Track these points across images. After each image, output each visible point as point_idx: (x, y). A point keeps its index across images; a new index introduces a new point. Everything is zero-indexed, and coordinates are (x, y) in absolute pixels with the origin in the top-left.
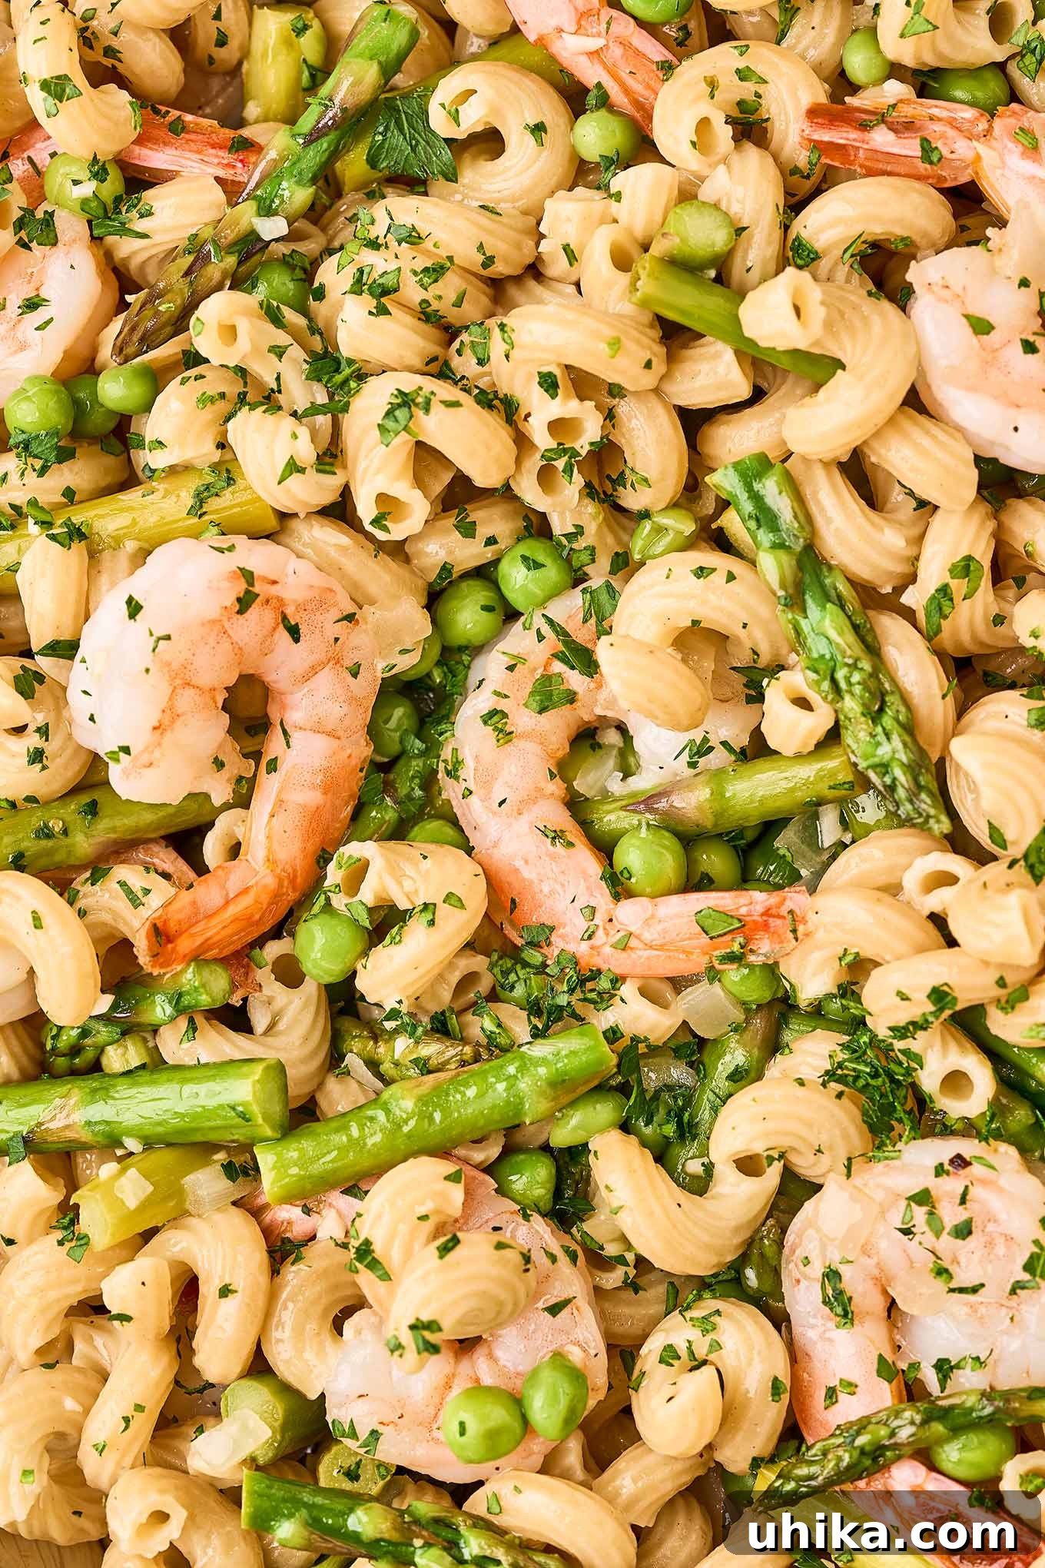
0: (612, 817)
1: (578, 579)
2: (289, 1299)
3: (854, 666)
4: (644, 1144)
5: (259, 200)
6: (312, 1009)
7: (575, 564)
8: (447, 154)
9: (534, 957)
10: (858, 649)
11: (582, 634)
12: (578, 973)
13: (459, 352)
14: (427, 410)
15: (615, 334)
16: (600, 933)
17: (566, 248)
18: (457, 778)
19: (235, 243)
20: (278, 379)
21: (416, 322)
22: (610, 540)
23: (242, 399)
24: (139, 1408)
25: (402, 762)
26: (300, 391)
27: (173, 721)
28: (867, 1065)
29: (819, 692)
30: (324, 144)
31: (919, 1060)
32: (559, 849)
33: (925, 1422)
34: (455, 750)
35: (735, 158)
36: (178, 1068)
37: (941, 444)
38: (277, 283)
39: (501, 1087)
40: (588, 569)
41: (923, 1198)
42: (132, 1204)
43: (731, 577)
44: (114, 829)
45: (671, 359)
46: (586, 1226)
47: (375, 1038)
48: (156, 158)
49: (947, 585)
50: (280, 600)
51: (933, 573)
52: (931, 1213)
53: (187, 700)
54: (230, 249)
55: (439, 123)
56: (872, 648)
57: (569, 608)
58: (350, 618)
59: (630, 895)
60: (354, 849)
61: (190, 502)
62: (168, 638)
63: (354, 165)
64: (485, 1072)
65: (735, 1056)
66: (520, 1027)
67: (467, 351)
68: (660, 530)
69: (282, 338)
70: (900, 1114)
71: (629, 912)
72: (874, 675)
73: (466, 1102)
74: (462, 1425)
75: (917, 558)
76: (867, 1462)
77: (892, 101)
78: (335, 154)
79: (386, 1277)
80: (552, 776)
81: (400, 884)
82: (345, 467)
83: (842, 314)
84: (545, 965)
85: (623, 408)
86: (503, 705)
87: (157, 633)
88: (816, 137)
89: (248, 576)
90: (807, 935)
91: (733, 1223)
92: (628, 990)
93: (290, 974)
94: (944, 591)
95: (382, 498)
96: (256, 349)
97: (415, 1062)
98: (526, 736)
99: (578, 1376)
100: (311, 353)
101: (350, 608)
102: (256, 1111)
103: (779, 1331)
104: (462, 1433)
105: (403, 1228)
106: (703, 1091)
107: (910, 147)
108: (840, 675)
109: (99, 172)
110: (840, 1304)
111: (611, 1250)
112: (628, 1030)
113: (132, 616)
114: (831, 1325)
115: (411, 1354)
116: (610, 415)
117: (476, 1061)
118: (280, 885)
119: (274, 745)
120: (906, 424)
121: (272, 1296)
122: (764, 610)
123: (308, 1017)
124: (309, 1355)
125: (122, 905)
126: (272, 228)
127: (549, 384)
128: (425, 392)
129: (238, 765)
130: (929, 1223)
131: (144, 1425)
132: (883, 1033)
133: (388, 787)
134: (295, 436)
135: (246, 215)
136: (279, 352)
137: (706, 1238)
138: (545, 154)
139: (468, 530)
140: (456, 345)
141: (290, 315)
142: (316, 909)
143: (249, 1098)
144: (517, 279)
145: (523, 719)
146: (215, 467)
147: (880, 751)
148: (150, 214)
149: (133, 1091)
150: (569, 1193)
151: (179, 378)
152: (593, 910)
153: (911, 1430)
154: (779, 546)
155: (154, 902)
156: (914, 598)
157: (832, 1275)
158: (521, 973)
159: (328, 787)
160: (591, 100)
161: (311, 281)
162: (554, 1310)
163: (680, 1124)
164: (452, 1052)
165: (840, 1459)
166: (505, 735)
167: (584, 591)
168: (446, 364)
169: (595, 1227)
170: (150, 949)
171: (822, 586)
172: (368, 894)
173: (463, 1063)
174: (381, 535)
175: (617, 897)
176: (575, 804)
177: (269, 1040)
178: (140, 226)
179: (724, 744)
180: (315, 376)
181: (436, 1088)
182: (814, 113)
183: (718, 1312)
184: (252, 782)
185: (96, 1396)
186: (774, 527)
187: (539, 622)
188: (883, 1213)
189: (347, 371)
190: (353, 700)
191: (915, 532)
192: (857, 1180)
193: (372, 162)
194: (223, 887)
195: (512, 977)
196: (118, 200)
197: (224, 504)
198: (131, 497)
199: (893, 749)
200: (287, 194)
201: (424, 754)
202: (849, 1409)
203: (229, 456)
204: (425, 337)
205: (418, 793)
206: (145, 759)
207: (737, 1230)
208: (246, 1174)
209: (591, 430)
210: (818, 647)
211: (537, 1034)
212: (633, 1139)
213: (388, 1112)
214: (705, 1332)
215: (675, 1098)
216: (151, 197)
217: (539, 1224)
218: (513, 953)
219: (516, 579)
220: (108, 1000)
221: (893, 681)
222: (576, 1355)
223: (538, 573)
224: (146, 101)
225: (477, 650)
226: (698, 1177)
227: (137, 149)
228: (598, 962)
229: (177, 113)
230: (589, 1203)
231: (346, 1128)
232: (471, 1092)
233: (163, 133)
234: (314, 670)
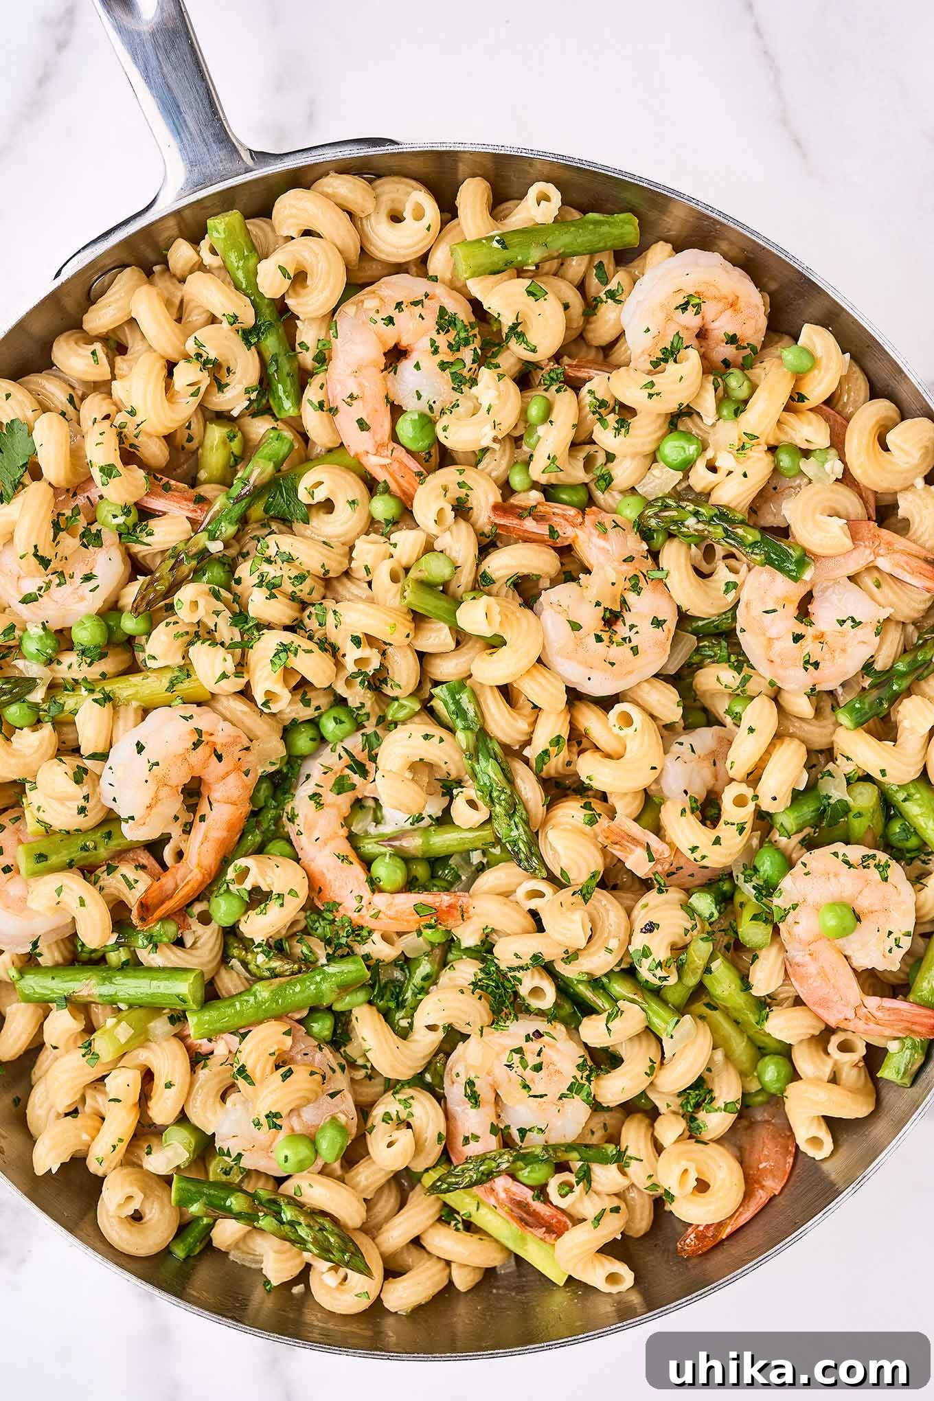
0: (370, 846)
1: (359, 726)
2: (201, 1087)
3: (502, 792)
4: (379, 1010)
5: (209, 531)
6: (215, 935)
7: (359, 720)
8: (305, 509)
9: (330, 916)
10: (504, 784)
11: (362, 757)
12: (352, 928)
13: (309, 617)
14: (296, 655)
15: (393, 622)
16: (364, 909)
17: (366, 568)
18: (293, 823)
19: (195, 554)
20: (216, 625)
21: (288, 601)
22: (377, 709)
23: (197, 635)
24: (121, 1140)
25: (264, 811)
26: (227, 632)
27: (156, 802)
28: (493, 981)
29: (484, 801)
30: (244, 503)
31: (520, 982)
32: (345, 864)
33: (514, 1162)
34: (293, 808)
35: (454, 528)
36: (150, 969)
37: (549, 682)
38: (216, 572)
39: (312, 987)
40: (366, 723)
41: (519, 1051)
42: (123, 1041)
43: (441, 740)
44: (119, 845)
45: (417, 628)
46: (346, 1049)
47: (246, 950)
48: (156, 504)
49: (547, 750)
50: (214, 743)
51: (541, 741)
52: (522, 1058)
53: (164, 792)
54: (193, 557)
55: (303, 496)
56: (510, 780)
57: (355, 743)
58: (247, 749)
59: (381, 891)
60: (242, 862)
61: (168, 685)
62: (157, 764)
63: (258, 511)
64: (305, 980)
65: (425, 968)
66: (321, 953)
67: (313, 617)
68: (402, 706)
69: (220, 606)
70: (507, 1003)
71: (380, 900)
72: (511, 796)
73: (295, 993)
74: (286, 1157)
75: (532, 733)
76: (485, 1178)
77: (535, 504)
78: (249, 507)
79: (252, 1083)
80: (342, 826)
81: (264, 879)
82: (248, 672)
83: (507, 617)
84: (334, 921)
85: (390, 650)
86: (319, 790)
87: (152, 761)
88: (497, 521)
89: (199, 732)
90: (469, 918)
91: (422, 1055)
92: (376, 936)
93: (205, 919)
94: (546, 752)
95: (268, 692)
96: (207, 613)
97: (268, 969)
98: (330, 806)
99: (342, 1129)
100: (233, 612)
101: (246, 743)
102: (190, 998)
103: (440, 1104)
104: (286, 1161)
105: (263, 1059)
106: (408, 984)
107: (543, 530)
108: (495, 794)
109: (126, 511)
110: (474, 1098)
111: (360, 1062)
112: (375, 956)
113: (139, 752)
114: (469, 1106)
115: (265, 1127)
116: (384, 654)
117: (300, 972)
118: (204, 877)
119: (204, 808)
120: (534, 672)
121: (192, 1085)
122: (457, 758)
123: (213, 940)
124: (208, 1115)
125: (123, 886)
126: (216, 547)
127: (357, 641)
128: (295, 645)
129: (186, 817)
130: (521, 1063)
131: (122, 1147)
132: (503, 967)
133: (258, 824)
134: (225, 660)
135: (202, 539)
136: (217, 613)
137: (409, 1063)
138: (356, 515)
139: (307, 703)
140: (307, 612)
141: (224, 593)
142: (222, 891)
143: (187, 992)
144: (338, 578)
145: (329, 797)
146: (181, 668)
147: (513, 834)
148: (151, 534)
149: (125, 981)
150: (339, 1031)
151: (164, 622)
152: (361, 897)
153: (507, 1165)
154: (466, 728)
155: (141, 888)
156: (530, 752)
157: (470, 1083)
158: (322, 923)
159: (230, 829)
160: (380, 488)
161: (233, 573)
162: (332, 1095)
163: (397, 1003)
164: (287, 967)
165: (471, 1176)
166: (320, 805)
167: (363, 734)
168: (302, 621)
169: (351, 1050)
170: (139, 915)
171: (487, 748)
172: (248, 885)
173: (293, 973)
174: (266, 710)
175: (373, 892)
176: (352, 838)
177: (194, 952)
178: (147, 540)
179: (430, 816)
180: (234, 624)
181: (280, 985)
182: (496, 508)
183: (412, 1098)
184: (191, 824)
185: (98, 1130)
186: (465, 718)
187: (339, 750)
188: (498, 1055)
189: (251, 624)
190: (245, 787)
191: (532, 719)
192: (485, 1038)
193: (266, 511)
194: (174, 878)
195: (317, 924)
196: (135, 525)
197: (185, 687)
198: (135, 679)
199: (519, 833)
200: (224, 529)
201: (275, 808)
202: (474, 1149)
203: (188, 662)
204: (292, 608)
205: (273, 827)
206: (142, 822)
207: (424, 1058)
208: (180, 1020)
209: (375, 663)
210: (483, 779)
211: (330, 958)
212: (374, 1008)
213: (256, 997)
214: (406, 1108)
215: (395, 987)
216: (153, 524)
217: (326, 1050)
218: (319, 912)
219: (329, 727)
220: (115, 936)
221: (520, 797)
222: (343, 1119)
223: (342, 726)
224: (152, 472)
225: (304, 757)
226: (405, 1028)
227: (145, 498)
228: (361, 922)
229: (167, 479)
230: (349, 1036)
231: (233, 1005)
232: (298, 989)
233: (159, 490)
234: (228, 774)
